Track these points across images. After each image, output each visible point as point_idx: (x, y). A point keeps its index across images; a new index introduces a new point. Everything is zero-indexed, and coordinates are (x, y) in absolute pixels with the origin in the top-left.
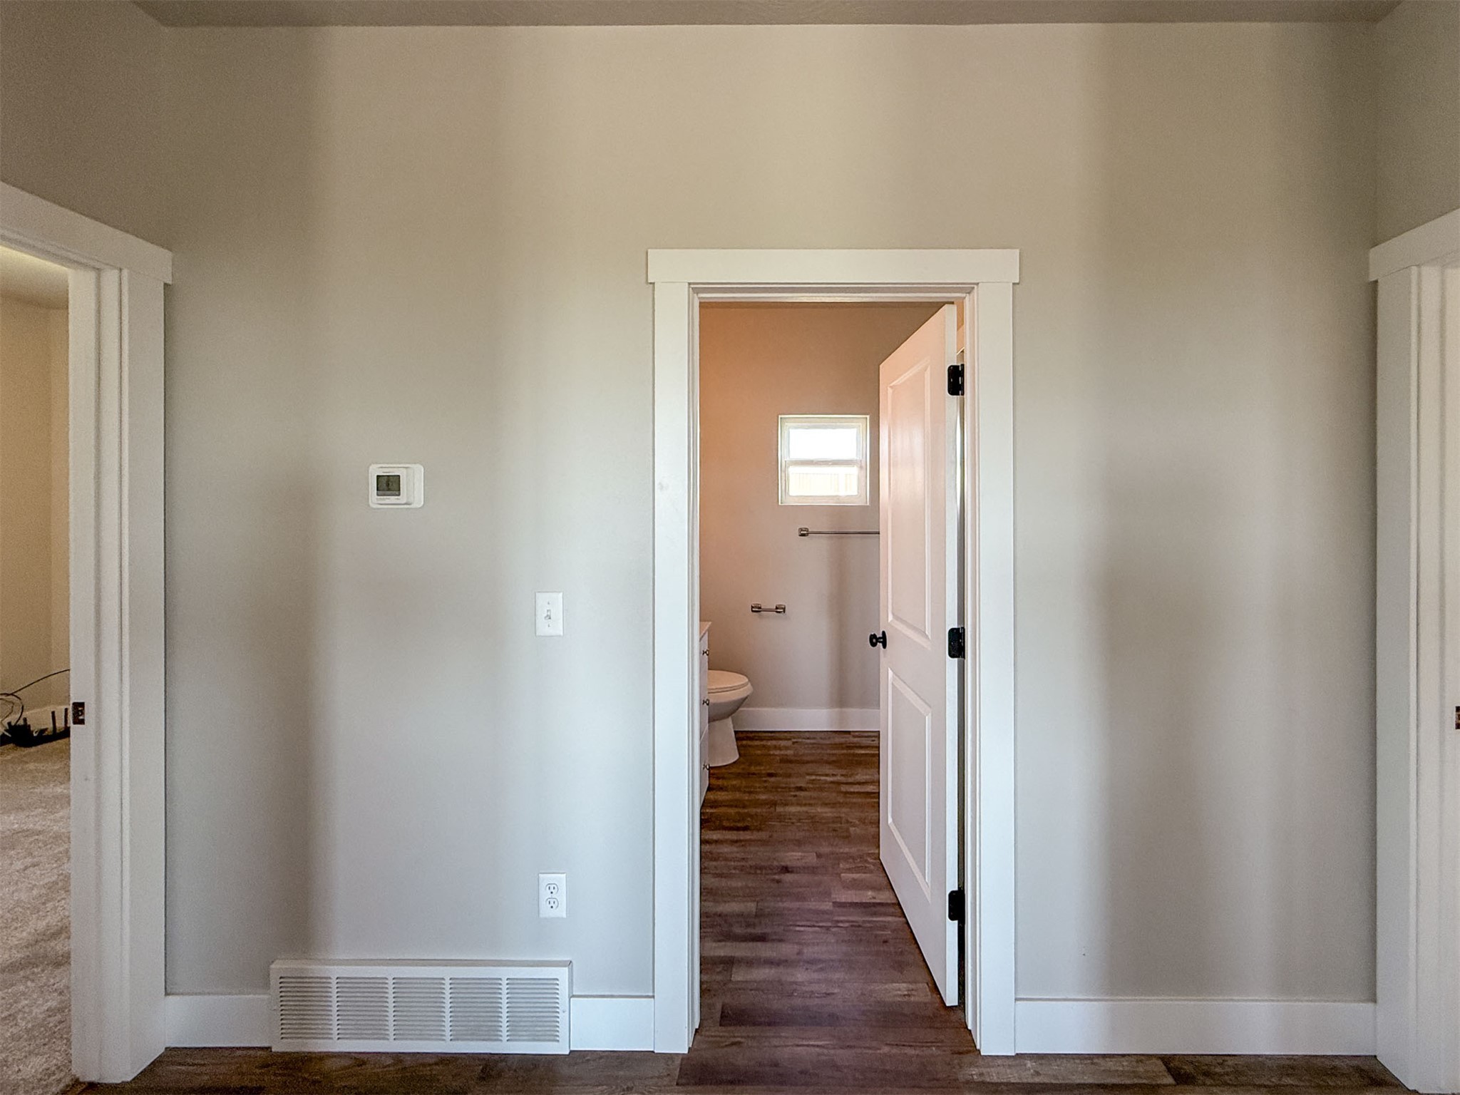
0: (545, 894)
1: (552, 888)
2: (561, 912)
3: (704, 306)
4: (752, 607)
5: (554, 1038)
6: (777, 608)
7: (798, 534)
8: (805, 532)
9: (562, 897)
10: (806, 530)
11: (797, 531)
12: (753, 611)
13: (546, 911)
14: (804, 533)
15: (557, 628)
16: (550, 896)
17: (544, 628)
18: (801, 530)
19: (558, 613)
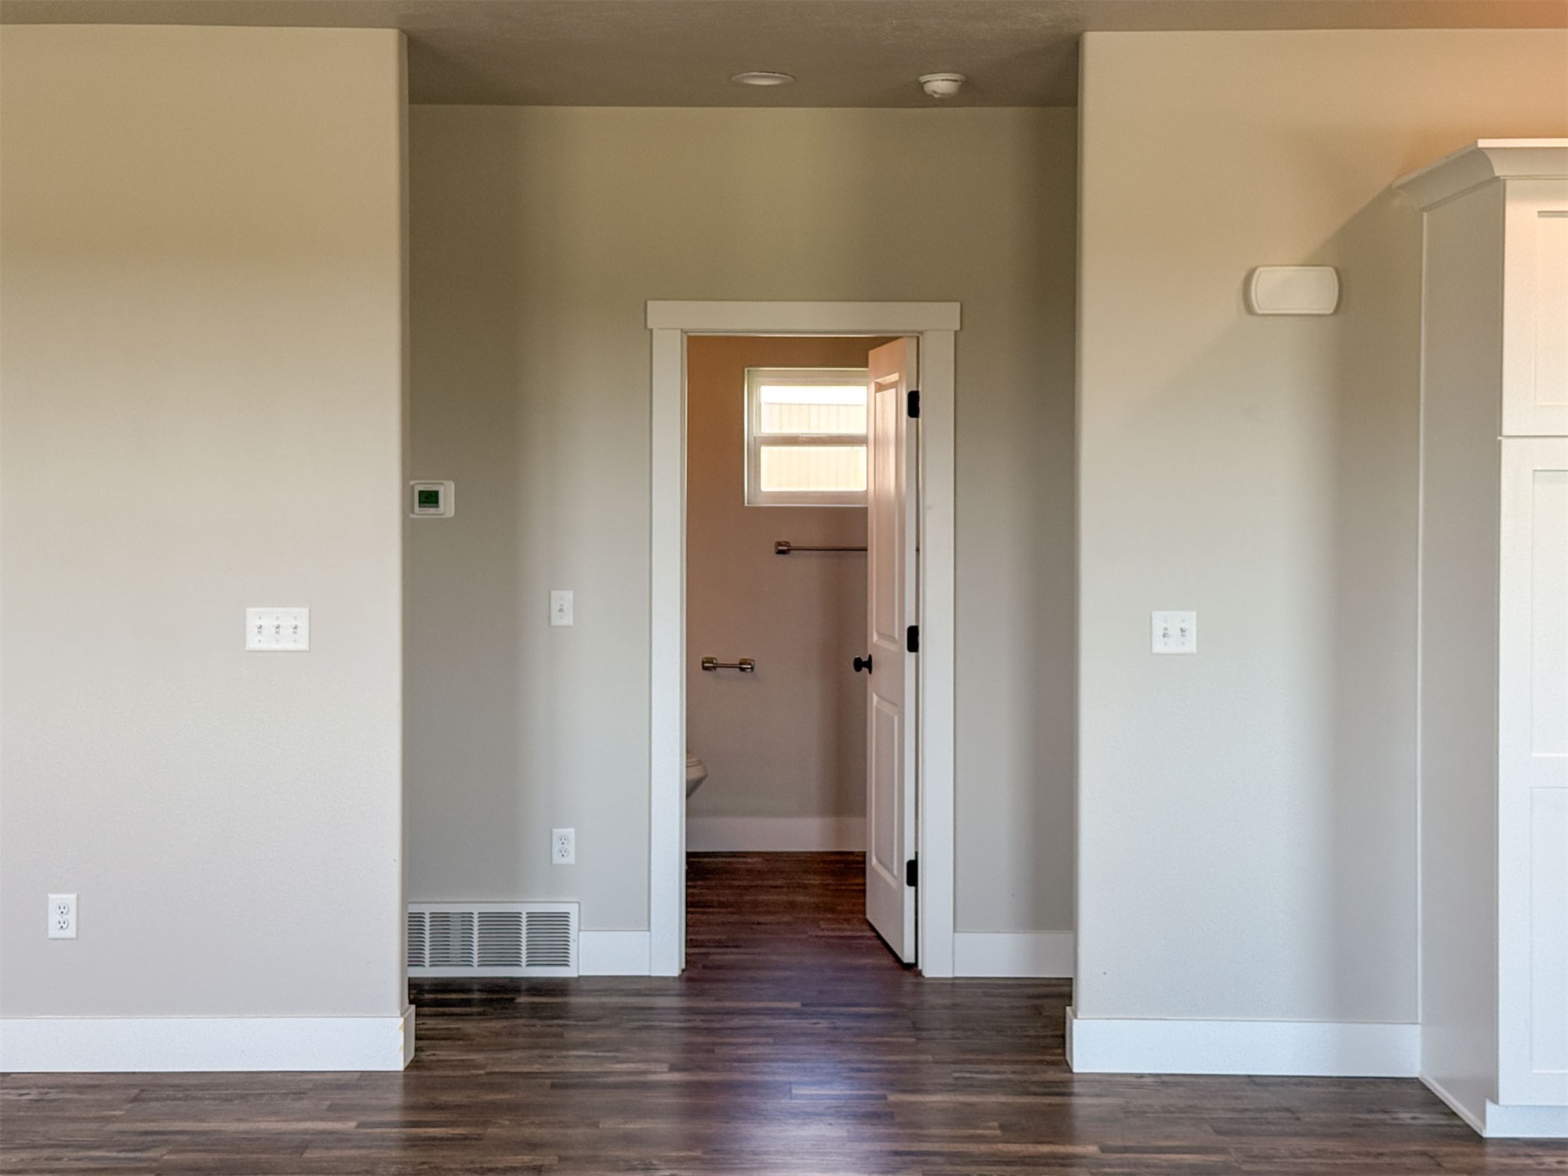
0: (557, 846)
1: (563, 840)
2: (571, 859)
3: (689, 338)
4: (703, 663)
5: (565, 964)
6: (741, 664)
7: (773, 550)
8: (785, 548)
9: (571, 846)
10: (787, 543)
11: (773, 545)
12: (704, 668)
13: (557, 859)
14: (783, 549)
15: (567, 620)
16: (560, 846)
17: (556, 620)
18: (780, 544)
19: (568, 606)
